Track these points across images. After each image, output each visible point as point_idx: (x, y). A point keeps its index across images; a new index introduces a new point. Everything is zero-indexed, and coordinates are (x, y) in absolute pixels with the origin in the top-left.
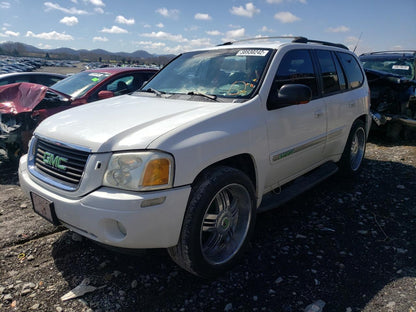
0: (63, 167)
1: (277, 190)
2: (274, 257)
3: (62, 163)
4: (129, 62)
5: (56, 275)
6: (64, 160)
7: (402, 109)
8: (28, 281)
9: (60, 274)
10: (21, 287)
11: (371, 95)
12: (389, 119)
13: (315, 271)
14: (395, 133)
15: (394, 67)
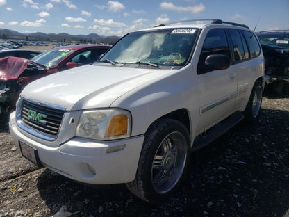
0: (44, 122)
1: (203, 134)
2: (204, 185)
3: (43, 119)
4: (85, 42)
5: (40, 204)
6: (45, 116)
7: (285, 71)
8: (20, 209)
9: (44, 202)
10: (14, 214)
11: (265, 62)
12: (275, 79)
13: (236, 196)
14: (279, 90)
15: (278, 42)
